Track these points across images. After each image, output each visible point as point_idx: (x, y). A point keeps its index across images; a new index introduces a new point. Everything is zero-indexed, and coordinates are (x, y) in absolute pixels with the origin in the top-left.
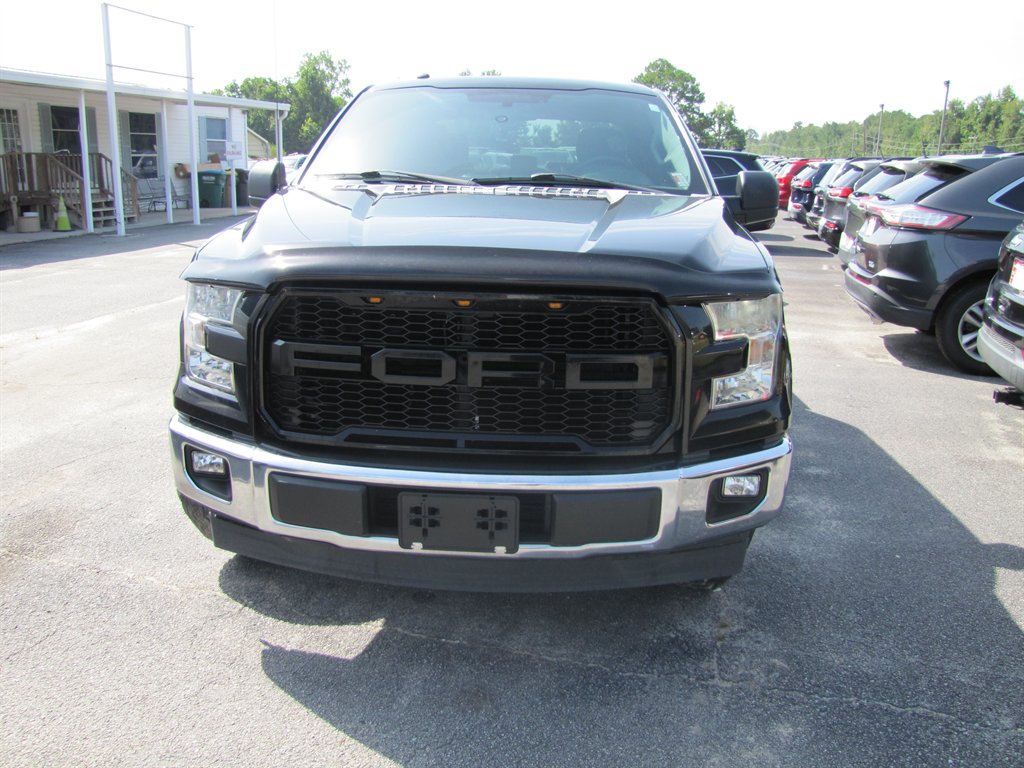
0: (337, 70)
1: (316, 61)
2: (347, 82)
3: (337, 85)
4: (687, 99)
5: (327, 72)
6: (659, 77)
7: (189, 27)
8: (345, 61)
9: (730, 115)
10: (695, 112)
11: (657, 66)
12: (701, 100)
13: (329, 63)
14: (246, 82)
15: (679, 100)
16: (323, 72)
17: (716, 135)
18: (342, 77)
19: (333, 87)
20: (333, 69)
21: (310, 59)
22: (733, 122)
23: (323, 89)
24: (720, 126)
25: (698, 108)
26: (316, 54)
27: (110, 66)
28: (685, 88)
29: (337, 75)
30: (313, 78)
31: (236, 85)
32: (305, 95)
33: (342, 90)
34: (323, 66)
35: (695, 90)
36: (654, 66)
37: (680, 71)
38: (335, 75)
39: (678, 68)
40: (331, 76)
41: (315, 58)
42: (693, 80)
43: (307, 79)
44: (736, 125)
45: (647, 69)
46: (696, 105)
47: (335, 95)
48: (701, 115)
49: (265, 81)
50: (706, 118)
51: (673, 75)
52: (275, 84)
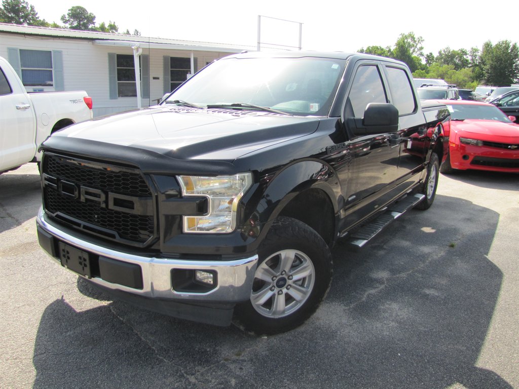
0: (417, 42)
1: (406, 38)
2: (421, 48)
3: (416, 50)
5: (411, 44)
7: (301, 24)
8: (421, 37)
13: (413, 38)
14: (368, 48)
16: (409, 43)
18: (419, 46)
19: (414, 51)
20: (415, 42)
21: (403, 36)
23: (407, 52)
26: (407, 34)
27: (259, 43)
29: (417, 45)
30: (402, 46)
31: (363, 50)
32: (397, 55)
33: (418, 53)
34: (409, 40)
38: (415, 45)
40: (413, 45)
41: (405, 36)
43: (399, 47)
47: (414, 55)
49: (377, 48)
52: (382, 50)
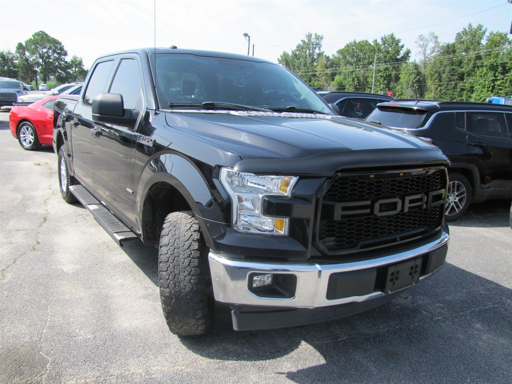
4: (58, 53)
6: (41, 41)
9: (81, 63)
10: (63, 61)
11: (39, 35)
12: (66, 54)
15: (53, 54)
17: (74, 73)
22: (82, 66)
24: (75, 68)
25: (64, 59)
28: (56, 47)
35: (62, 49)
36: (37, 34)
37: (52, 38)
39: (52, 37)
42: (60, 44)
44: (84, 68)
45: (33, 36)
46: (63, 57)
48: (66, 62)
50: (69, 64)
51: (49, 40)
